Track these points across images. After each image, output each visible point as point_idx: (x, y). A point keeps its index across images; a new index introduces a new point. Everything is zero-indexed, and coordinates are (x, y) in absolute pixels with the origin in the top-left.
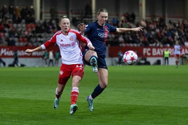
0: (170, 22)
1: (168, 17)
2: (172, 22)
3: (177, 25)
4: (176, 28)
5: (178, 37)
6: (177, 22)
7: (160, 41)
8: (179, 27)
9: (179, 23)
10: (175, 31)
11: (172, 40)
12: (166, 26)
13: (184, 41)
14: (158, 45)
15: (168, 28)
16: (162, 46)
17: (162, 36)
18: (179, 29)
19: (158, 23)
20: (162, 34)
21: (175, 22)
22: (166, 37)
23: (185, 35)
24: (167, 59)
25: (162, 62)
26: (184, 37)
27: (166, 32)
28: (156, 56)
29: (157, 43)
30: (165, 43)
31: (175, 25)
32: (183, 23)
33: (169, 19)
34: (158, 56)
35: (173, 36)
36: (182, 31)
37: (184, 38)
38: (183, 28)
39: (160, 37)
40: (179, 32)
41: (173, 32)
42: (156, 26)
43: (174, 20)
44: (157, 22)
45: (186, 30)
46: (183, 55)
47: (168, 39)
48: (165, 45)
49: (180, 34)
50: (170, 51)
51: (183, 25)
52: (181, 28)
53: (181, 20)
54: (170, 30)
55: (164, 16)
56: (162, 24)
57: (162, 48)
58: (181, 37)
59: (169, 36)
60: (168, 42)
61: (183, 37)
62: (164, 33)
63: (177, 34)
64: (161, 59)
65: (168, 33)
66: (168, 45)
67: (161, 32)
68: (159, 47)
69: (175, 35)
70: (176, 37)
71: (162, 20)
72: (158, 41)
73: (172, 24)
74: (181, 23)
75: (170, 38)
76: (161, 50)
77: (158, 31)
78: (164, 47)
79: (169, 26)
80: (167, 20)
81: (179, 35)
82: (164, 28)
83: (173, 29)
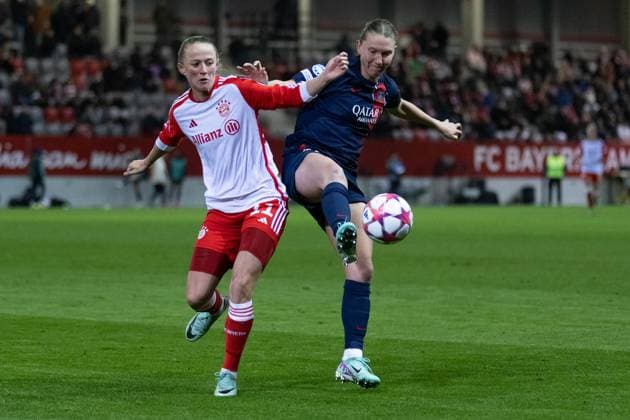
0: (568, 57)
1: (563, 38)
2: (575, 55)
3: (593, 67)
4: (587, 78)
5: (596, 108)
6: (593, 56)
7: (532, 121)
8: (598, 73)
9: (599, 61)
10: (585, 87)
11: (576, 120)
12: (554, 71)
13: (618, 122)
14: (526, 134)
15: (561, 77)
16: (538, 138)
17: (540, 105)
18: (599, 81)
19: (528, 61)
20: (542, 96)
21: (585, 55)
22: (553, 110)
23: (620, 102)
24: (555, 182)
25: (539, 195)
26: (617, 108)
27: (554, 91)
28: (517, 174)
29: (521, 128)
30: (548, 129)
31: (583, 66)
32: (612, 60)
33: (566, 45)
34: (527, 173)
35: (578, 104)
36: (609, 88)
37: (615, 113)
38: (612, 77)
39: (535, 107)
40: (598, 91)
41: (577, 90)
42: (518, 71)
43: (581, 50)
44: (522, 55)
45: (622, 84)
46: (612, 169)
47: (559, 116)
48: (549, 137)
49: (601, 97)
50: (567, 156)
51: (612, 68)
52: (605, 78)
53: (605, 49)
54: (567, 84)
55: (548, 36)
56: (539, 63)
57: (539, 147)
58: (605, 108)
59: (564, 103)
60: (562, 124)
61: (611, 108)
62: (549, 96)
63: (591, 97)
64: (537, 184)
65: (561, 92)
66: (562, 137)
67: (536, 90)
68: (530, 143)
69: (584, 102)
70: (587, 109)
71: (541, 50)
72: (524, 122)
73: (576, 65)
74: (605, 60)
75: (567, 111)
76: (536, 151)
77: (526, 85)
78: (546, 143)
79: (564, 71)
80: (558, 48)
81: (598, 101)
82: (549, 78)
83: (577, 82)
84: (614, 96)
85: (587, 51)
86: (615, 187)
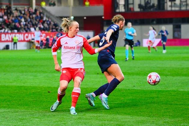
0: (16, 10)
1: (14, 5)
2: (18, 9)
3: (23, 12)
4: (22, 15)
5: (25, 23)
6: (23, 9)
7: (8, 27)
8: (24, 14)
9: (24, 11)
10: (21, 17)
11: (20, 26)
12: (13, 13)
13: (31, 27)
14: (6, 31)
15: (15, 15)
16: (10, 32)
18: (25, 16)
19: (6, 11)
20: (10, 20)
22: (13, 24)
23: (31, 21)
26: (30, 23)
27: (13, 19)
28: (5, 41)
29: (5, 29)
30: (12, 29)
31: (21, 12)
32: (28, 10)
34: (7, 41)
36: (28, 18)
39: (8, 23)
40: (25, 19)
41: (19, 18)
42: (3, 14)
43: (20, 8)
44: (4, 10)
45: (31, 16)
47: (15, 25)
48: (13, 31)
49: (26, 20)
50: (18, 36)
51: (28, 12)
52: (27, 15)
53: (26, 7)
54: (17, 17)
55: (10, 4)
56: (9, 12)
57: (10, 34)
58: (27, 23)
59: (16, 22)
60: (16, 28)
61: (29, 23)
62: (12, 20)
63: (23, 20)
64: (11, 45)
65: (15, 19)
66: (16, 31)
67: (8, 19)
68: (7, 33)
69: (21, 21)
70: (22, 23)
71: (9, 8)
72: (6, 27)
73: (18, 11)
74: (26, 10)
75: (17, 24)
77: (5, 17)
78: (12, 33)
80: (13, 7)
81: (25, 21)
82: (12, 15)
83: (19, 16)
84: (29, 20)
85: (21, 8)
86: (31, 44)
